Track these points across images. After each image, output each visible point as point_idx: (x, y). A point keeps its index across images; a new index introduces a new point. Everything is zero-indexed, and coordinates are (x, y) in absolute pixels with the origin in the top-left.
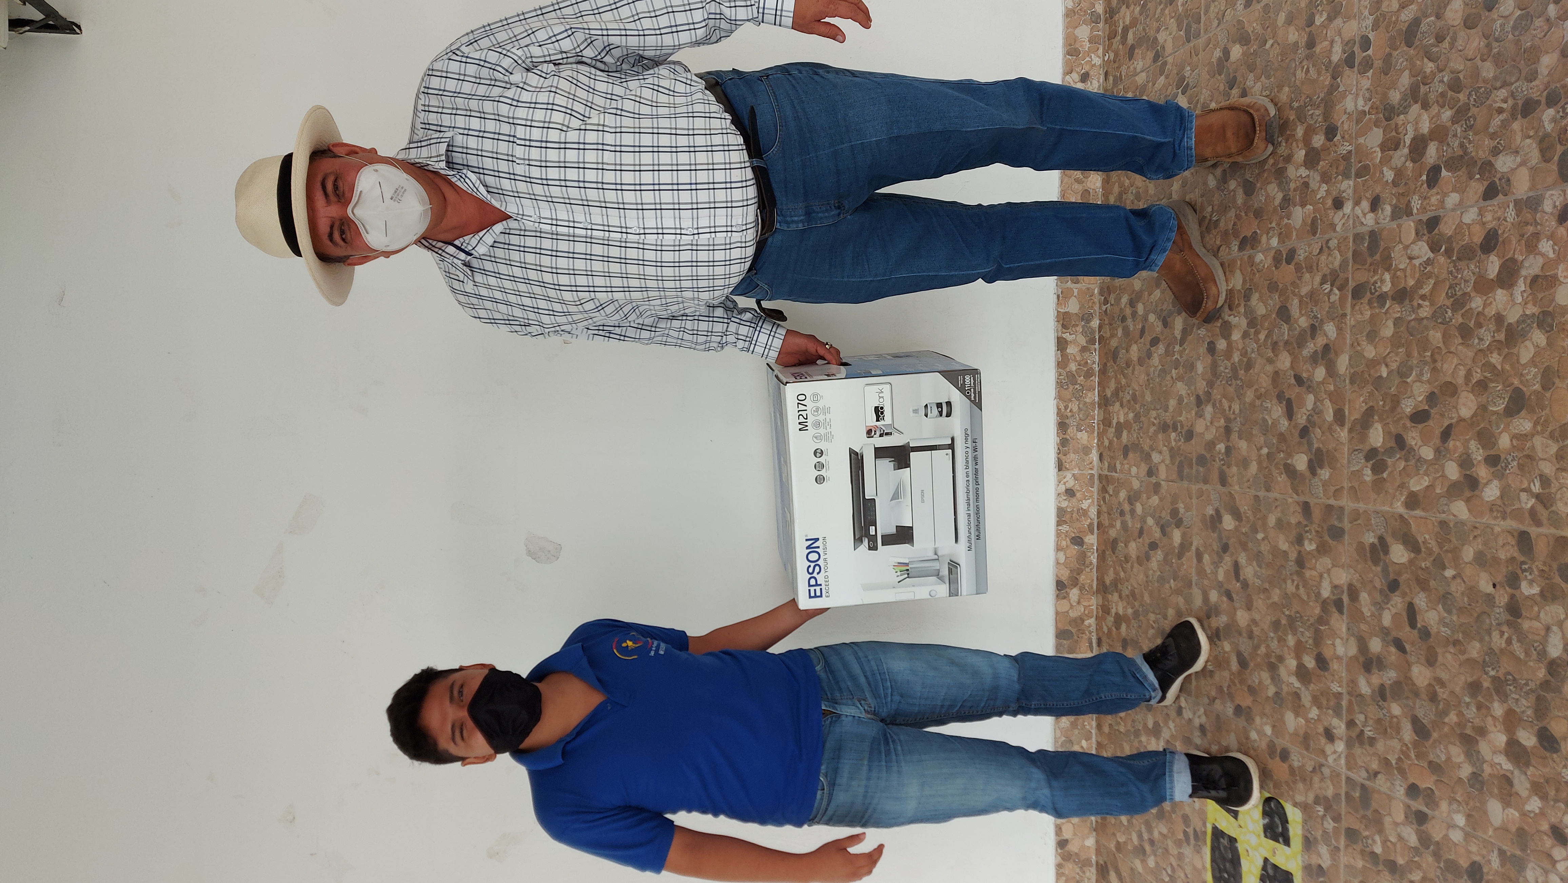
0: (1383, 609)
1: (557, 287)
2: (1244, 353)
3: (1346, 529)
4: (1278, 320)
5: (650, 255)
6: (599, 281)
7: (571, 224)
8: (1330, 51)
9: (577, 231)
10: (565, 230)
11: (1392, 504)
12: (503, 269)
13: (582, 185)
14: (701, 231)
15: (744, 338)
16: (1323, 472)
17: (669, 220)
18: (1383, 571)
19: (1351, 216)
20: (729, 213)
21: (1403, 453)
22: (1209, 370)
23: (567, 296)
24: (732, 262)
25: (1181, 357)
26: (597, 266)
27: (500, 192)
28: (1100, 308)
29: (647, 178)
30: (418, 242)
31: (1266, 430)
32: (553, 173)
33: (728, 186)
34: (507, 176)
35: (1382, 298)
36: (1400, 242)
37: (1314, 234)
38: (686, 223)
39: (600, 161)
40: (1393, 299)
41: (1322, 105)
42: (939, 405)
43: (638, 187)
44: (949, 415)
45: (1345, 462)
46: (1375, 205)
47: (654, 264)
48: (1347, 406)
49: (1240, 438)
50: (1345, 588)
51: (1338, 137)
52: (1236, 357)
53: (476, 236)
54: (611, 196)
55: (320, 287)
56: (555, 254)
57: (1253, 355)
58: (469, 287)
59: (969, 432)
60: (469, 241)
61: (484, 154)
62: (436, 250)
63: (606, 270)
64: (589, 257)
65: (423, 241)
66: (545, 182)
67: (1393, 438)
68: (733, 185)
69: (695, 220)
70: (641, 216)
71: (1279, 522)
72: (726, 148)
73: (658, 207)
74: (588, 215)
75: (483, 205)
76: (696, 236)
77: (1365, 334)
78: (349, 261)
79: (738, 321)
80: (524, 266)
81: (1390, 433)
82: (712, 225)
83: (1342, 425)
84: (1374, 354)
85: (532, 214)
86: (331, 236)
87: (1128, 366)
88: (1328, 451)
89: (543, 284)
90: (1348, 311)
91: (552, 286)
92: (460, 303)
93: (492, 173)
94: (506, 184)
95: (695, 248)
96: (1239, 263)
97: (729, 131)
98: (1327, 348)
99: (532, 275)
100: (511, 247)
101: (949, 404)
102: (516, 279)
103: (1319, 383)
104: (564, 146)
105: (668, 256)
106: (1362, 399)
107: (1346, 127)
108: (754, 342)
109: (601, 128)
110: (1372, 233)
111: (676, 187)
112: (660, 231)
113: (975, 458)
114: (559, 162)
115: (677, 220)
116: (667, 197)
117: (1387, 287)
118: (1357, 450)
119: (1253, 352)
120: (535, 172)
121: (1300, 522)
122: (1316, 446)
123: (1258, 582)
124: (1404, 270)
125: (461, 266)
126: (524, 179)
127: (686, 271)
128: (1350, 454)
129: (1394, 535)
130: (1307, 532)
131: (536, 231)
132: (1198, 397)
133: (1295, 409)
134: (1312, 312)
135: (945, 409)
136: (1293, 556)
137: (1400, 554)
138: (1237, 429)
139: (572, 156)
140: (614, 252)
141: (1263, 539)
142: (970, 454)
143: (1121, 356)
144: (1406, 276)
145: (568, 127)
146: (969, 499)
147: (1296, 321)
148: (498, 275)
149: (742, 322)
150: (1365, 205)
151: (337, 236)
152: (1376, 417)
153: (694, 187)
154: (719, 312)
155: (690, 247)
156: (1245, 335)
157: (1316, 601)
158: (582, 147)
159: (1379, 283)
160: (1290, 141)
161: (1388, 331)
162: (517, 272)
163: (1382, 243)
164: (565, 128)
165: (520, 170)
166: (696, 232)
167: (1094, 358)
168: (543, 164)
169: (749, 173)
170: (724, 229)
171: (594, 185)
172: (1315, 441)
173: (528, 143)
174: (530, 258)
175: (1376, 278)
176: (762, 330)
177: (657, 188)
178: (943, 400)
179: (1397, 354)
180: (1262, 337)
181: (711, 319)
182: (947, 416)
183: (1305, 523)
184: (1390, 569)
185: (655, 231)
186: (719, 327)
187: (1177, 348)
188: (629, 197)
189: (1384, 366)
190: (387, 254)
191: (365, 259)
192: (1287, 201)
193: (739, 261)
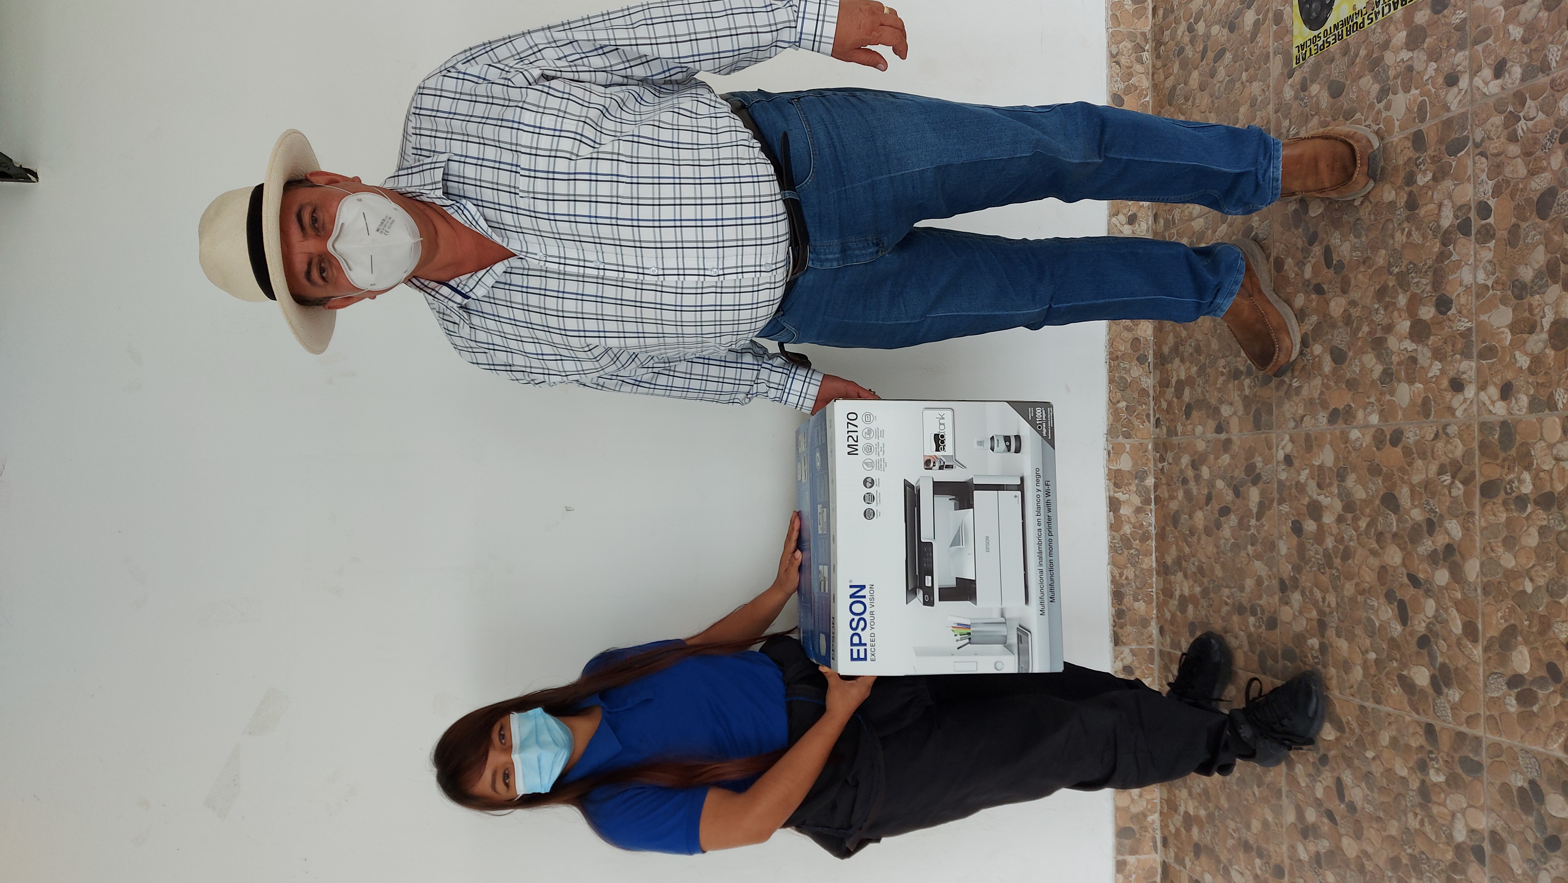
0: (1540, 870)
1: (563, 332)
2: (1339, 540)
3: (1485, 765)
4: (1382, 508)
5: (669, 299)
6: (611, 326)
7: (582, 263)
8: (1439, 215)
9: (588, 271)
10: (574, 270)
11: (1546, 744)
12: (504, 312)
13: (593, 220)
14: (726, 271)
15: (776, 386)
16: (1451, 692)
17: (691, 259)
18: (1536, 823)
19: (1475, 402)
20: (758, 252)
21: (1559, 686)
22: (1294, 552)
23: (575, 342)
24: (759, 305)
25: (1258, 532)
26: (609, 310)
27: (502, 226)
28: (1155, 465)
29: (667, 213)
30: (408, 281)
31: (1371, 631)
32: (561, 208)
33: (758, 221)
34: (509, 209)
35: (1521, 501)
36: (1542, 439)
37: (1427, 415)
38: (711, 263)
39: (614, 194)
40: (1536, 503)
41: (1430, 274)
42: (1007, 439)
43: (658, 224)
44: (1018, 450)
45: (1481, 685)
46: (1506, 391)
47: (673, 308)
48: (1480, 620)
49: (1339, 635)
50: (1486, 835)
51: (1453, 311)
52: (1330, 543)
53: (474, 277)
54: (626, 233)
55: (296, 333)
56: (561, 295)
57: (1352, 543)
58: (465, 331)
59: (1040, 473)
60: (466, 282)
61: (483, 184)
62: (429, 291)
63: (619, 314)
64: (600, 299)
65: (414, 280)
66: (552, 217)
67: (1545, 667)
68: (763, 220)
69: (721, 260)
70: (660, 255)
71: (1394, 741)
72: (756, 180)
73: (680, 245)
74: (600, 254)
75: (481, 240)
76: (721, 278)
77: (1500, 539)
78: (330, 304)
79: (769, 367)
80: (526, 308)
81: (1540, 660)
82: (739, 264)
83: (1475, 640)
84: (1513, 563)
85: (537, 251)
86: (308, 274)
87: (1192, 534)
88: (1457, 669)
89: (547, 329)
90: (1477, 509)
91: (558, 331)
92: (456, 346)
93: (492, 206)
94: (508, 218)
95: (719, 291)
96: (1329, 436)
97: (758, 160)
98: (1449, 549)
99: (536, 318)
100: (512, 288)
101: (1018, 438)
102: (518, 323)
103: (1441, 588)
104: (573, 177)
105: (689, 300)
106: (1500, 614)
107: (1463, 300)
108: (787, 391)
109: (615, 157)
110: (1504, 424)
111: (700, 224)
112: (681, 272)
113: (1048, 504)
114: (569, 195)
115: (701, 260)
116: (689, 234)
117: (1527, 488)
118: (1496, 673)
119: (1351, 540)
120: (541, 206)
121: (1422, 747)
122: (1440, 660)
123: (1369, 808)
124: (1550, 472)
125: (457, 309)
126: (528, 213)
127: (708, 316)
128: (1487, 677)
129: (1551, 781)
130: (1432, 759)
131: (541, 270)
132: (1282, 582)
133: (1410, 614)
134: (1428, 504)
135: (1014, 443)
136: (1415, 784)
137: (1560, 806)
138: (1333, 625)
139: (583, 188)
140: (629, 294)
141: (1374, 759)
142: (1042, 498)
143: (1183, 521)
144: (1552, 479)
145: (577, 155)
146: (1041, 552)
147: (1408, 512)
148: (497, 318)
149: (774, 369)
150: (1493, 391)
151: (315, 274)
152: (1520, 638)
153: (720, 223)
154: (748, 358)
155: (713, 290)
156: (1340, 519)
157: (1448, 844)
158: (594, 178)
159: (1516, 483)
160: (1390, 309)
161: (1532, 539)
162: (519, 315)
163: (1518, 437)
164: (574, 157)
165: (523, 203)
166: (721, 272)
167: (1151, 519)
168: (551, 197)
169: (780, 207)
170: (753, 269)
171: (608, 221)
172: (1438, 654)
173: (532, 174)
174: (534, 300)
175: (1512, 476)
176: (796, 376)
177: (678, 224)
178: (1012, 433)
179: (1545, 568)
180: (1363, 524)
181: (739, 365)
182: (1016, 452)
183: (1429, 748)
184: (1548, 823)
185: (676, 272)
186: (748, 375)
187: (1253, 522)
188: (647, 234)
189: (1527, 579)
190: (373, 295)
191: (348, 301)
192: (1388, 376)
193: (767, 303)
